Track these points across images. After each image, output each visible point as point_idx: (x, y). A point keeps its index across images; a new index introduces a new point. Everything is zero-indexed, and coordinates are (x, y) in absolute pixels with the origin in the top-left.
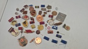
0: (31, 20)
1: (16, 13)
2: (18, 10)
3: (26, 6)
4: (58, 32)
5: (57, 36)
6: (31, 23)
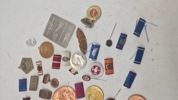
4: (109, 43)
5: (120, 46)
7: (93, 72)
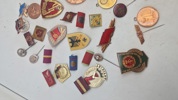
1: (34, 60)
2: (23, 53)
3: (19, 25)
6: (80, 24)
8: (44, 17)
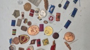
0: (34, 43)
4: (60, 6)
5: (65, 7)
6: (39, 45)
7: (49, 19)
8: (21, 43)
